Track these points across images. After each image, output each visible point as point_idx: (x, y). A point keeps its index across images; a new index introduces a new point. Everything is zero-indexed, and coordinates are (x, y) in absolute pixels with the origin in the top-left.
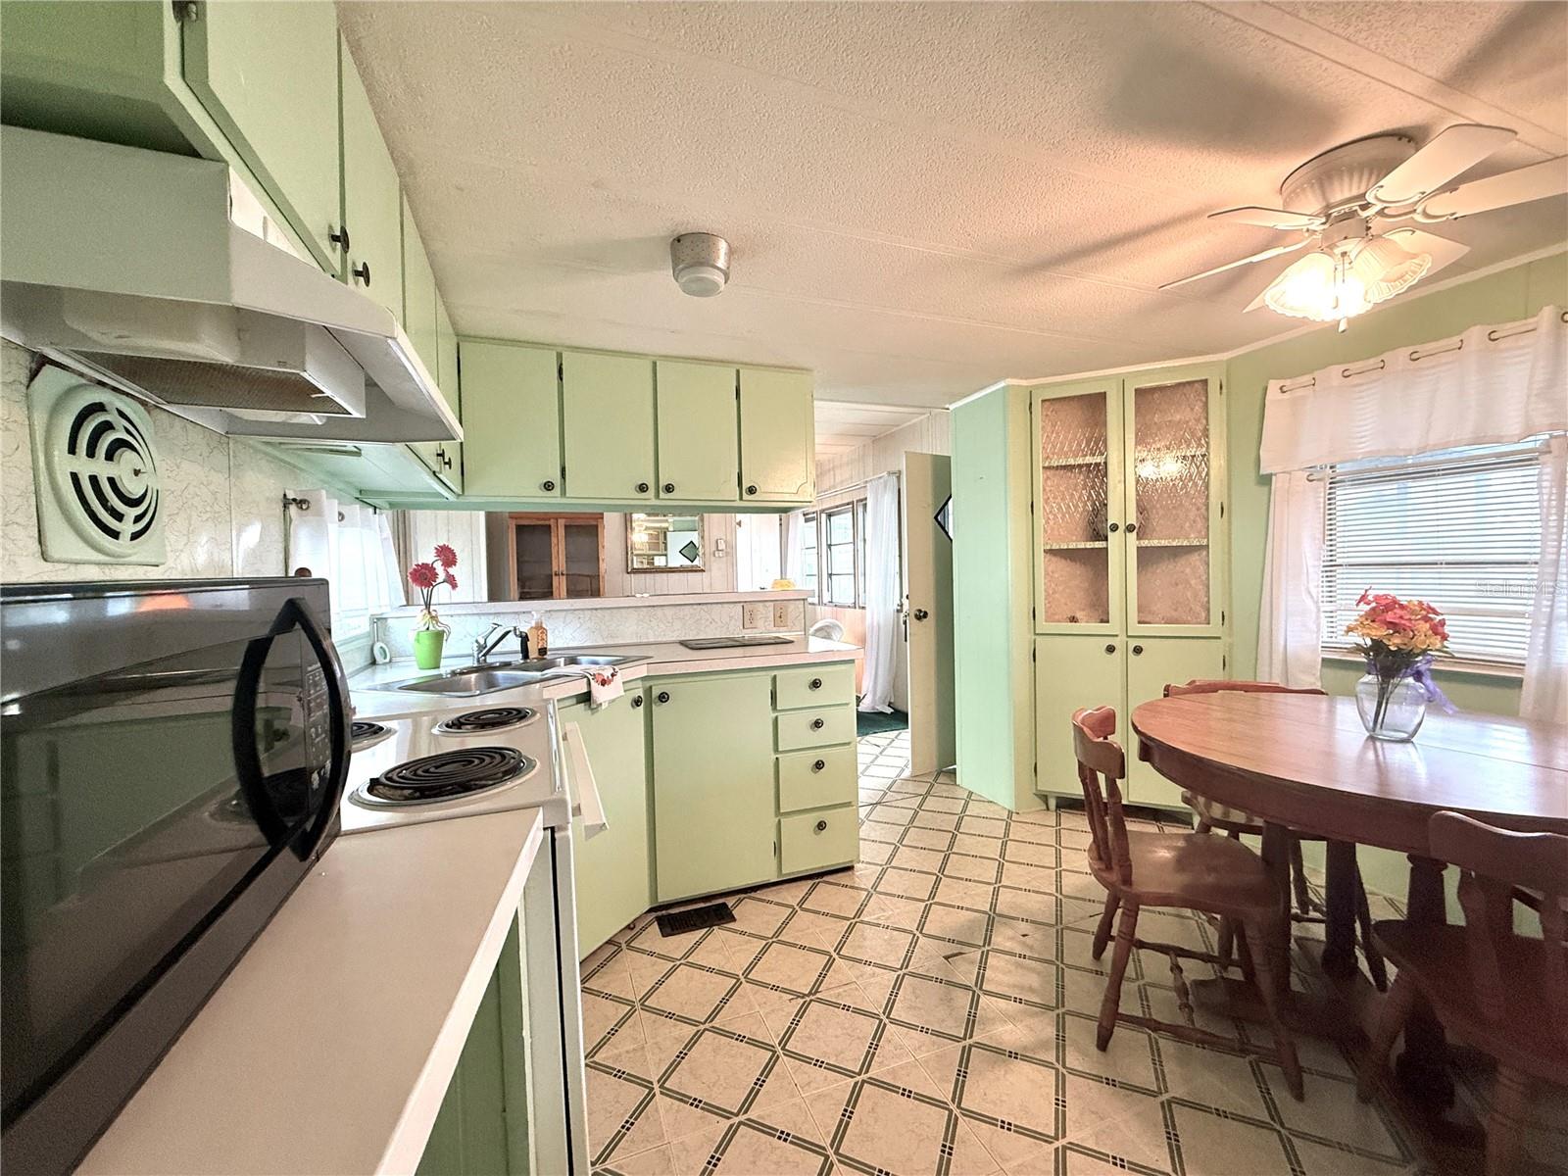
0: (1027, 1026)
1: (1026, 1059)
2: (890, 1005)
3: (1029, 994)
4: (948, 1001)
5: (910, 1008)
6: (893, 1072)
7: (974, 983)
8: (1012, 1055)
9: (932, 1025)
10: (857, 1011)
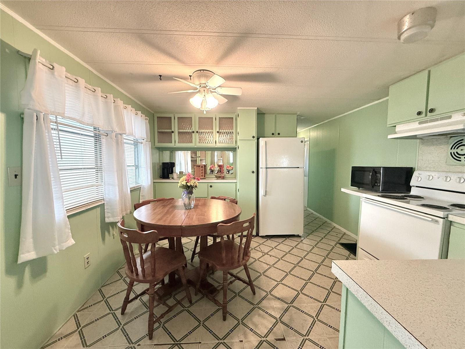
0: (270, 304)
1: (276, 297)
2: (313, 324)
3: (261, 314)
4: (291, 319)
5: (306, 321)
6: (314, 303)
7: (279, 323)
8: (279, 299)
9: (299, 312)
10: (326, 324)
